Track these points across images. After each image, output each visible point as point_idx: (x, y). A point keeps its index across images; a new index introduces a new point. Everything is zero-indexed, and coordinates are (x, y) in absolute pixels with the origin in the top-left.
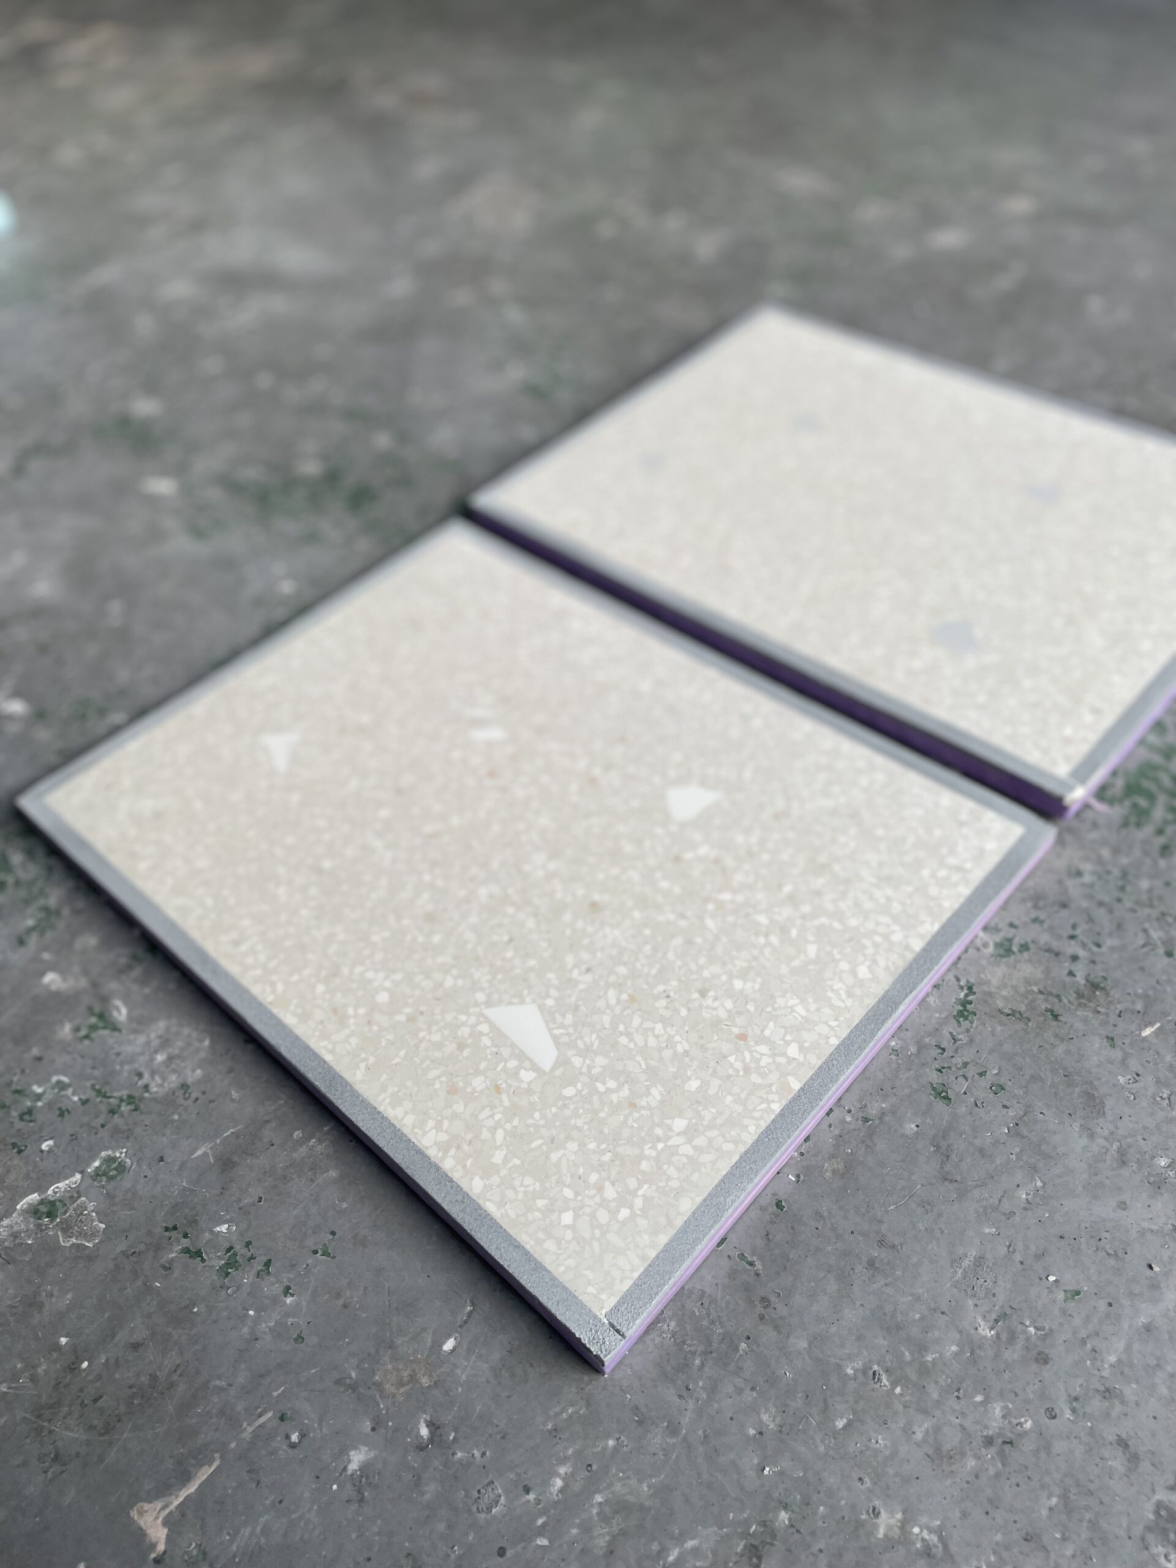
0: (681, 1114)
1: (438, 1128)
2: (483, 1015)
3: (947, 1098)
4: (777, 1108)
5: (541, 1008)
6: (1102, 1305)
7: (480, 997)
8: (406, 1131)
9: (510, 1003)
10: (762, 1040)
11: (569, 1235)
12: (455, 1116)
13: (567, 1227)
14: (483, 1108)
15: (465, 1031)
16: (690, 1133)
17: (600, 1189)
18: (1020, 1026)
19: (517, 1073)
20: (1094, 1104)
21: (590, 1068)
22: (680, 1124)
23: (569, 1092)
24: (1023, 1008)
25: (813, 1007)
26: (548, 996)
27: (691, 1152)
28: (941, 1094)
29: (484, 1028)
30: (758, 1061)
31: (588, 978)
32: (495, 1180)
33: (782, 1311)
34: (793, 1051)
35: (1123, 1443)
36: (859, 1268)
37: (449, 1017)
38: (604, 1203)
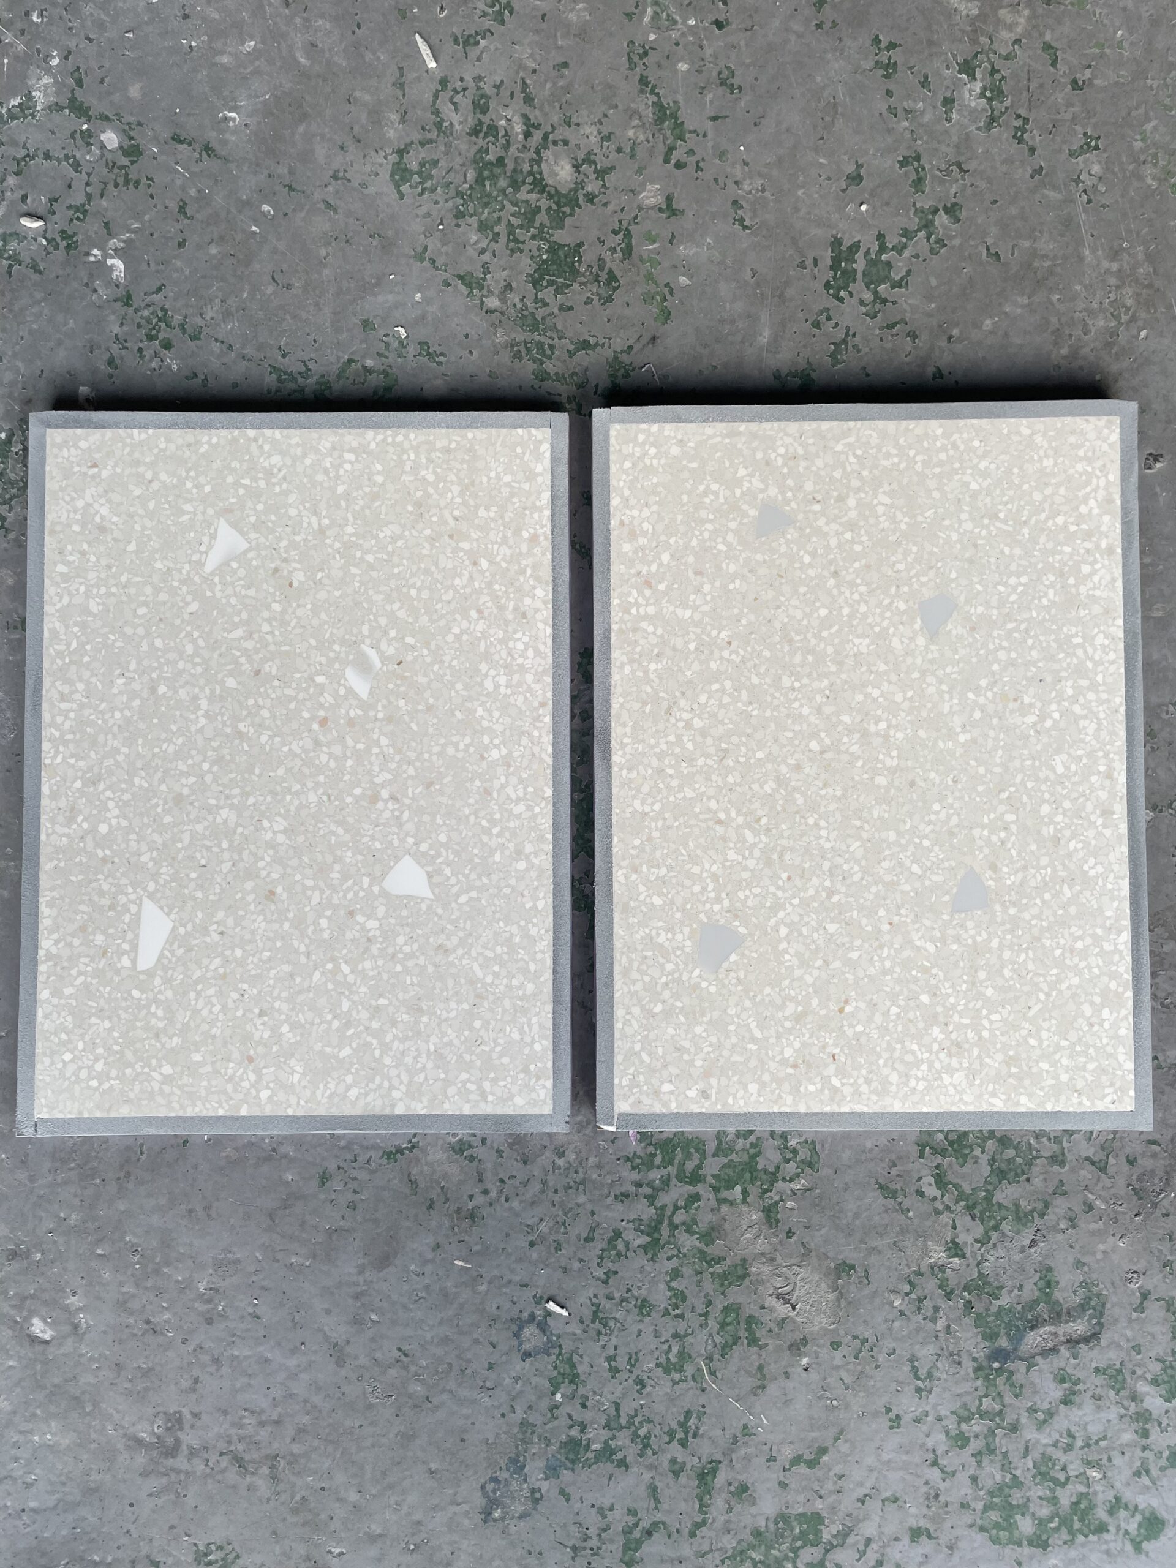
0: (173, 1065)
1: (57, 942)
2: (141, 899)
3: (324, 1184)
4: (221, 1113)
5: (174, 929)
6: (262, 1333)
7: (151, 887)
8: (41, 927)
9: (161, 908)
10: (258, 1072)
11: (60, 1065)
12: (70, 945)
13: (63, 1061)
14: (87, 956)
15: (123, 899)
16: (167, 1080)
17: (97, 1060)
18: (408, 1191)
19: (123, 954)
20: (384, 1262)
21: (160, 992)
22: (167, 1069)
23: (136, 993)
24: (422, 1185)
25: (304, 1083)
26: (184, 926)
27: (156, 1089)
28: (324, 1179)
29: (134, 908)
30: (242, 1080)
31: (216, 937)
32: (55, 1001)
33: (131, 1186)
34: (265, 1094)
35: (196, 1381)
36: (183, 1207)
37: (124, 881)
38: (91, 1068)
